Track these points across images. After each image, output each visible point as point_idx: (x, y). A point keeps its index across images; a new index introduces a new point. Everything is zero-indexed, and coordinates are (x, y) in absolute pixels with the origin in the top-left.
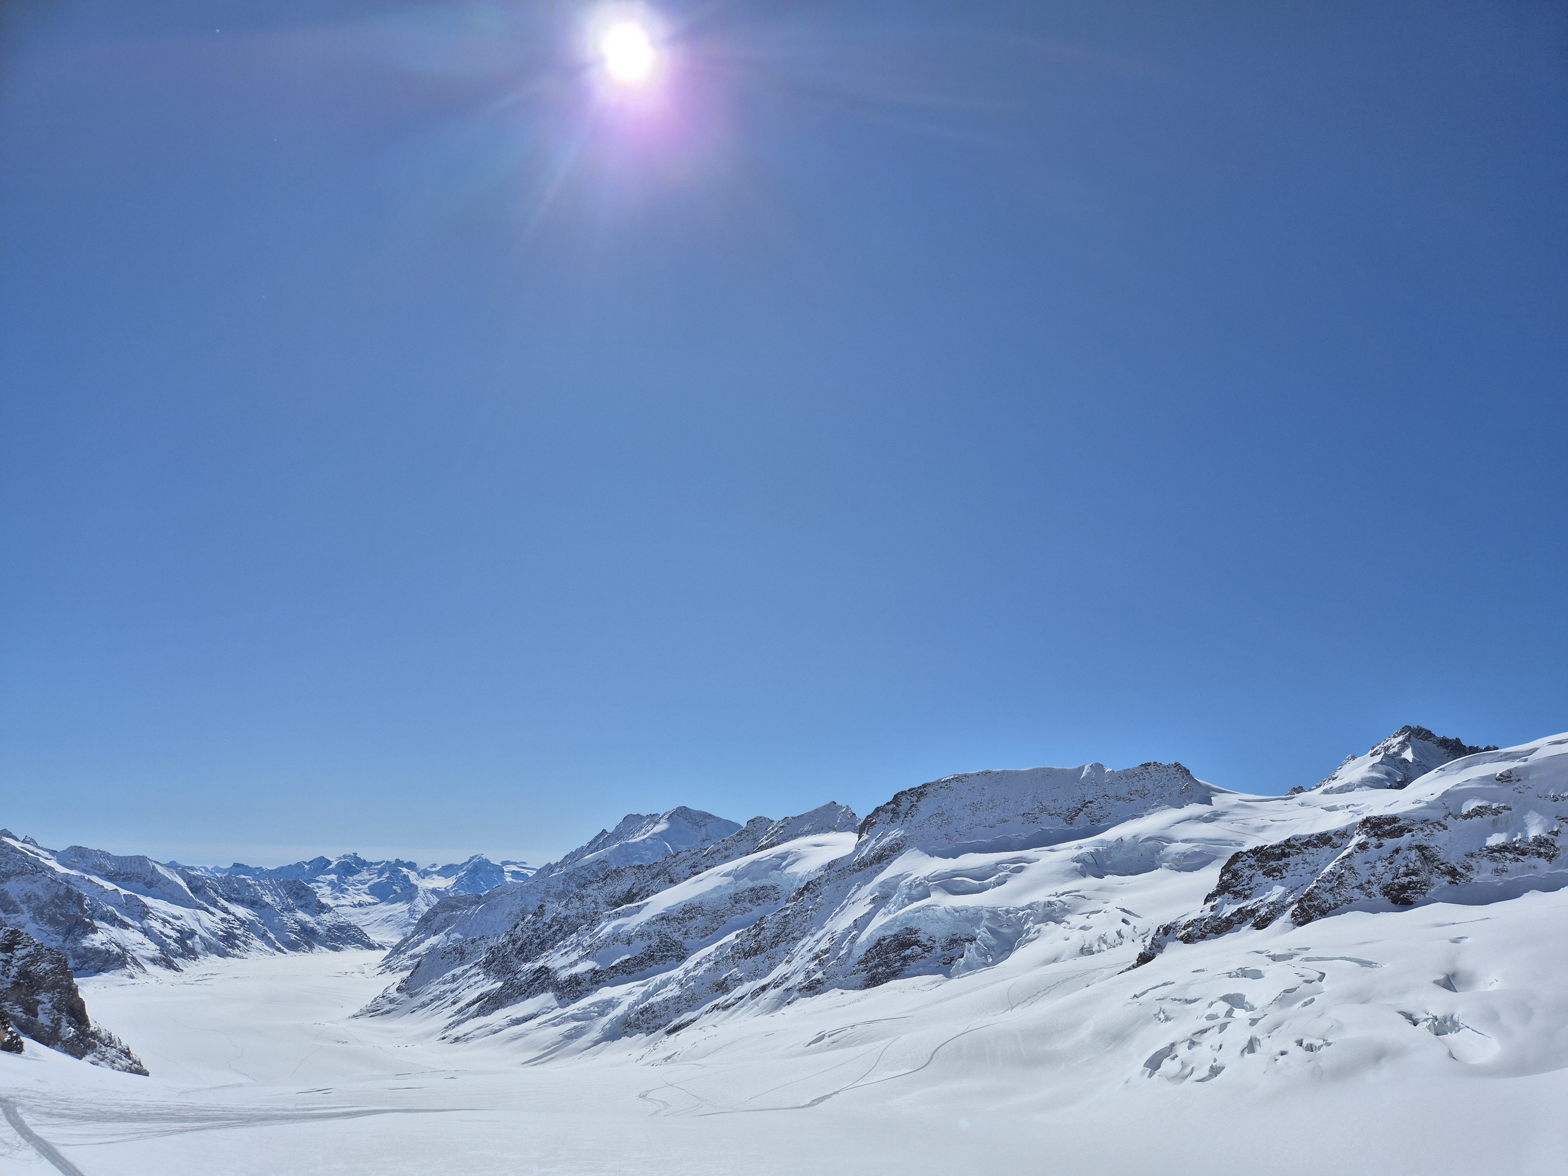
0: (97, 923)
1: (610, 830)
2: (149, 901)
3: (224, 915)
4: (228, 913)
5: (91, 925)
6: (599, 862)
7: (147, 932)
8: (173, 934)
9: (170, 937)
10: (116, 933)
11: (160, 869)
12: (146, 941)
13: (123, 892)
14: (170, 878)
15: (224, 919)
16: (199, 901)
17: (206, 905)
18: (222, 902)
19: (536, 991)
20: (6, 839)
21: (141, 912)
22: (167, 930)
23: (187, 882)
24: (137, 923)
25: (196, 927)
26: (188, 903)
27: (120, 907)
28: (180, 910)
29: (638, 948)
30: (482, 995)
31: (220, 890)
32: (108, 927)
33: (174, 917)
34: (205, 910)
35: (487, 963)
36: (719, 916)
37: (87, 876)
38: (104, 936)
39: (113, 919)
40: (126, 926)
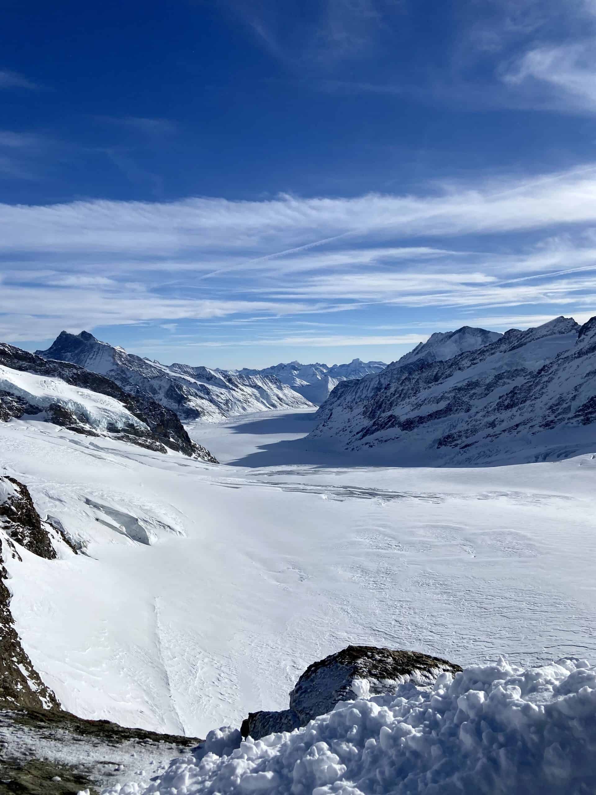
0: (190, 397)
1: (424, 343)
2: (210, 387)
3: (242, 392)
4: (243, 391)
5: (187, 398)
6: (420, 360)
7: (212, 401)
8: (222, 401)
9: (221, 403)
10: (199, 401)
11: (213, 373)
12: (211, 404)
13: (199, 383)
14: (217, 376)
15: (242, 394)
16: (231, 386)
17: (234, 388)
18: (240, 386)
19: (390, 427)
20: (147, 361)
21: (208, 392)
22: (220, 400)
23: (225, 378)
24: (207, 397)
25: (232, 398)
26: (226, 387)
27: (198, 390)
28: (223, 391)
29: (443, 405)
30: (363, 429)
31: (239, 381)
32: (195, 399)
33: (222, 394)
34: (234, 390)
35: (364, 413)
36: (489, 387)
37: (182, 376)
38: (194, 403)
39: (196, 395)
40: (202, 398)
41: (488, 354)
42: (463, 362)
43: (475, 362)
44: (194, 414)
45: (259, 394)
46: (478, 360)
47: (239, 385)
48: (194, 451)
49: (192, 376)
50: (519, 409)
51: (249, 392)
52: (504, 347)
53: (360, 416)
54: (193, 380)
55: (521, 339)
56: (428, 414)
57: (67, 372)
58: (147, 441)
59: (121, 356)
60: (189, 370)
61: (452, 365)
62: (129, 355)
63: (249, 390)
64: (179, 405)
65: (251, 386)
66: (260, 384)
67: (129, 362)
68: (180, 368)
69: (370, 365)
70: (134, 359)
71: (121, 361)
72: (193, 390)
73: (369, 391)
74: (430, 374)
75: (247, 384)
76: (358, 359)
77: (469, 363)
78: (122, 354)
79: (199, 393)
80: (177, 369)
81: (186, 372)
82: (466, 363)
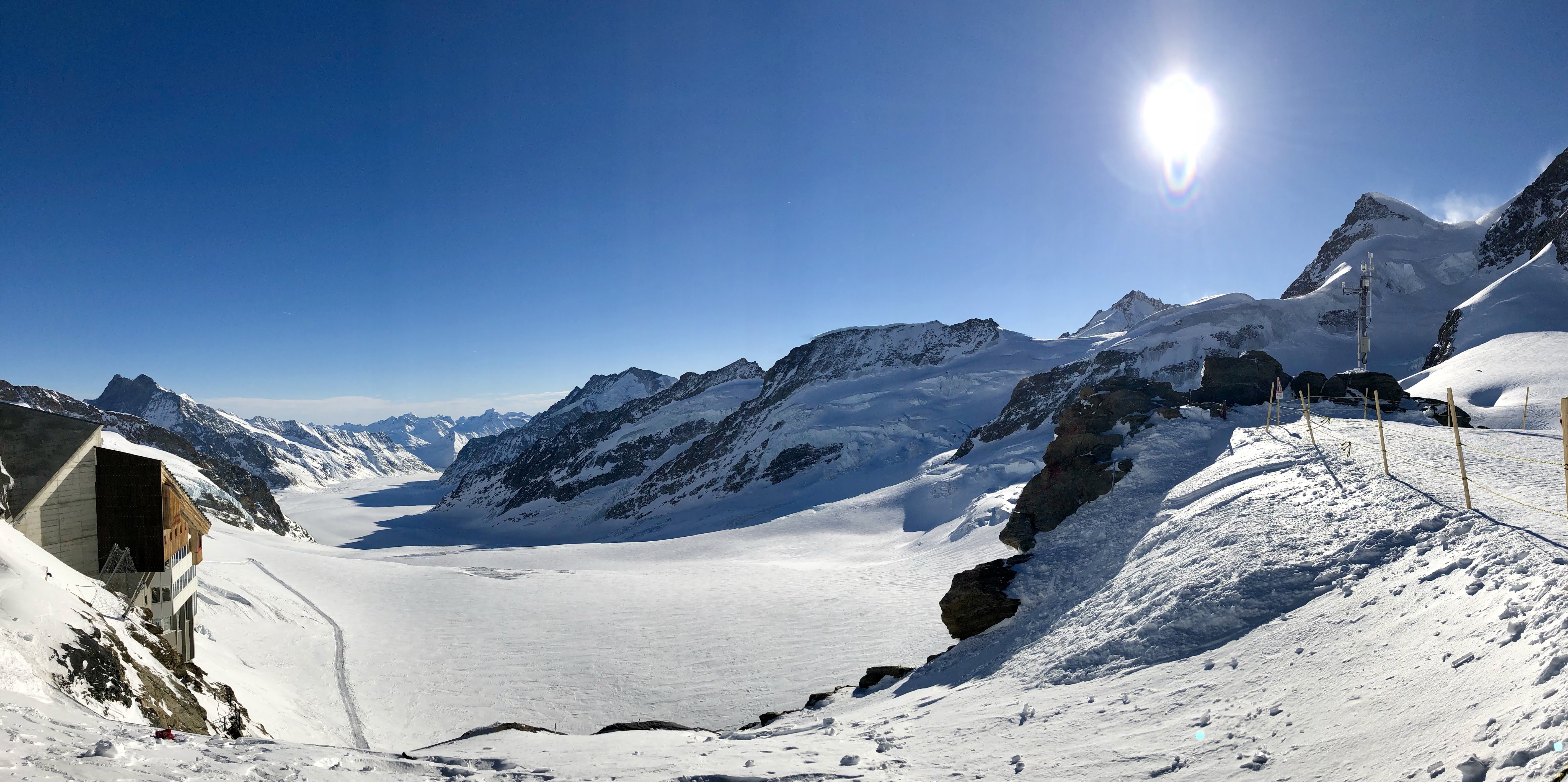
0: (277, 460)
1: (581, 387)
2: (302, 447)
4: (346, 453)
5: (274, 462)
6: (575, 409)
7: (305, 465)
8: (318, 466)
11: (306, 429)
13: (288, 442)
14: (311, 433)
15: (344, 457)
16: (329, 446)
17: (334, 449)
18: (342, 446)
19: (540, 497)
20: (221, 414)
21: (298, 454)
22: (315, 464)
23: (321, 435)
24: (299, 460)
25: (330, 462)
26: (324, 448)
27: (288, 451)
28: (319, 452)
29: (609, 467)
30: (505, 501)
31: (340, 439)
32: (284, 462)
33: (317, 456)
34: (334, 451)
35: (505, 481)
36: (664, 444)
37: (267, 433)
38: (283, 467)
39: (285, 458)
40: (293, 462)
41: (662, 402)
42: (634, 413)
43: (646, 412)
44: (284, 481)
45: (366, 457)
46: (650, 410)
47: (339, 445)
48: (288, 530)
49: (277, 431)
50: (701, 468)
51: (353, 454)
52: (679, 394)
53: (499, 484)
54: (280, 439)
55: (698, 384)
56: (590, 478)
57: (127, 426)
58: (229, 516)
59: (188, 407)
60: (275, 425)
61: (619, 416)
62: (199, 405)
63: (353, 451)
64: (263, 471)
65: (355, 446)
66: (367, 443)
67: (200, 414)
68: (263, 422)
69: (508, 417)
70: (205, 410)
71: (189, 412)
72: (281, 451)
73: (510, 450)
74: (591, 427)
75: (351, 443)
76: (493, 409)
77: (640, 414)
78: (190, 404)
79: (289, 455)
80: (259, 424)
81: (271, 428)
82: (637, 414)
